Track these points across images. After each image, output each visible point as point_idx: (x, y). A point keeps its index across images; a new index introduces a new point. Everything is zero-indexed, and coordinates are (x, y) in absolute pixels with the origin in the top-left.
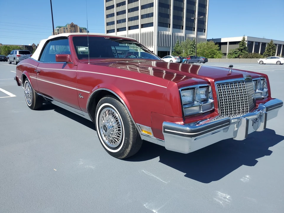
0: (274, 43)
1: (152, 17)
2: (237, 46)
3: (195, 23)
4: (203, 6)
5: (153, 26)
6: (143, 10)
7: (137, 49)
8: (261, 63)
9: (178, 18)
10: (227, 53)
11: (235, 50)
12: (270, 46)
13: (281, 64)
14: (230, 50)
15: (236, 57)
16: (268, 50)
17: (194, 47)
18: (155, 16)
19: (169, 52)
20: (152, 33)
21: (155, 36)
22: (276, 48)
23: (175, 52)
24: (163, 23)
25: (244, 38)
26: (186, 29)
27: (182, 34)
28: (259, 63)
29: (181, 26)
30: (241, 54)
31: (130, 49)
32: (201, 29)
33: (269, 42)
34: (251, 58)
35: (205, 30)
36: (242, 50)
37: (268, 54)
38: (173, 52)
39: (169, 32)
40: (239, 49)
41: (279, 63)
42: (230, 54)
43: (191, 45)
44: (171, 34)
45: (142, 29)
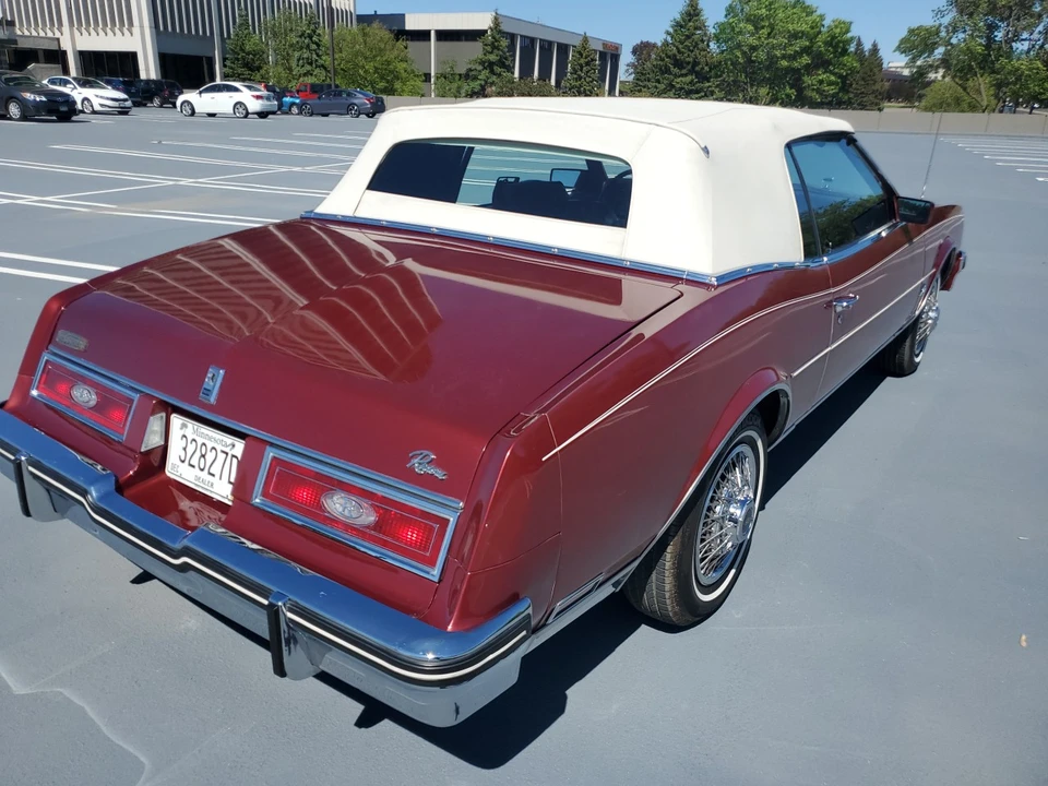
0: (594, 46)
2: (475, 50)
7: (58, 35)
10: (433, 74)
11: (469, 67)
12: (581, 55)
14: (443, 63)
15: (474, 94)
16: (574, 71)
17: (314, 47)
19: (211, 61)
23: (238, 59)
25: (496, 18)
30: (490, 80)
31: (19, 33)
33: (577, 42)
36: (491, 65)
37: (576, 84)
38: (228, 63)
40: (482, 63)
42: (442, 76)
43: (300, 37)
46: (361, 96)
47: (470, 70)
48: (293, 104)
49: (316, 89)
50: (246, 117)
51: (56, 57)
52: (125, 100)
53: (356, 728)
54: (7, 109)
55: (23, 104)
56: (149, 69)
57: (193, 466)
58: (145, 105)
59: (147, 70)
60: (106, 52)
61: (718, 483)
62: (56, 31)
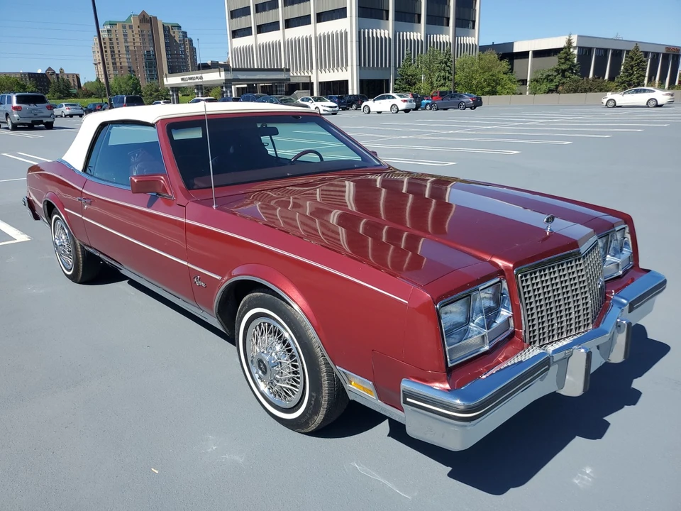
0: (642, 48)
2: (553, 62)
3: (449, 6)
5: (345, 16)
7: (310, 74)
8: (611, 104)
10: (528, 79)
11: (548, 73)
12: (633, 59)
13: (657, 106)
14: (536, 72)
15: (550, 91)
16: (626, 70)
17: (448, 69)
19: (388, 81)
20: (343, 36)
21: (352, 41)
22: (647, 65)
23: (403, 80)
24: (370, 10)
25: (569, 40)
26: (428, 22)
27: (419, 34)
28: (606, 105)
29: (416, 15)
30: (562, 82)
31: (292, 75)
32: (466, 21)
33: (632, 48)
34: (586, 91)
35: (474, 22)
36: (564, 71)
37: (628, 79)
38: (397, 82)
39: (386, 32)
40: (557, 70)
41: (653, 103)
42: (535, 80)
43: (440, 63)
44: (391, 37)
45: (319, 25)
46: (467, 97)
47: (549, 76)
48: (428, 104)
49: (442, 94)
50: (397, 112)
51: (308, 86)
56: (353, 89)
58: (348, 109)
60: (333, 81)
62: (310, 72)
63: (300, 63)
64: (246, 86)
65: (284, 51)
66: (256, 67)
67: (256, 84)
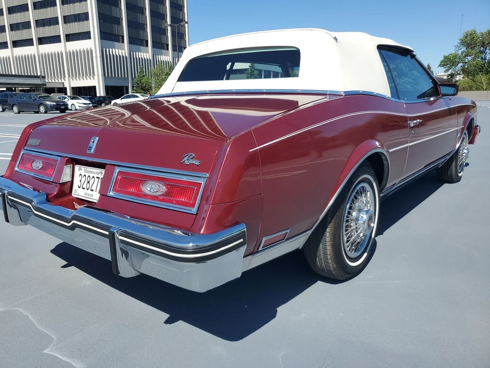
1: (85, 22)
3: (167, 36)
4: (177, 7)
5: (89, 38)
6: (66, 6)
7: (63, 81)
9: (136, 26)
18: (93, 19)
19: (127, 88)
20: (89, 53)
21: (96, 57)
23: (139, 87)
24: (109, 34)
26: (154, 46)
27: (148, 54)
29: (145, 41)
31: (47, 81)
32: (180, 47)
38: (134, 88)
39: (123, 51)
43: (166, 75)
44: (127, 55)
45: (68, 43)
51: (63, 90)
52: (89, 104)
53: (165, 324)
54: (39, 109)
55: (46, 106)
57: (84, 189)
59: (100, 93)
60: (83, 87)
61: (353, 200)
62: (63, 80)
63: (54, 73)
64: (5, 89)
65: (39, 62)
66: (13, 73)
67: (15, 88)
